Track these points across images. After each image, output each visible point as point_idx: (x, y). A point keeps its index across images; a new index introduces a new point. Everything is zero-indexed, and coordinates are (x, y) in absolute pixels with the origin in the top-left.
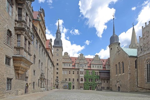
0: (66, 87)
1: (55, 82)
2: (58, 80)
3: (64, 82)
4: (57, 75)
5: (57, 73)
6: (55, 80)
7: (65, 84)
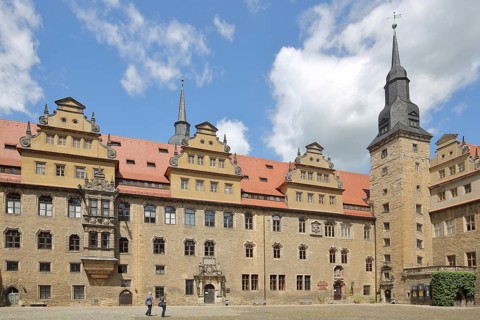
0: (421, 294)
1: (379, 277)
2: (390, 269)
3: (412, 274)
4: (388, 251)
5: (387, 241)
6: (379, 271)
7: (415, 282)
